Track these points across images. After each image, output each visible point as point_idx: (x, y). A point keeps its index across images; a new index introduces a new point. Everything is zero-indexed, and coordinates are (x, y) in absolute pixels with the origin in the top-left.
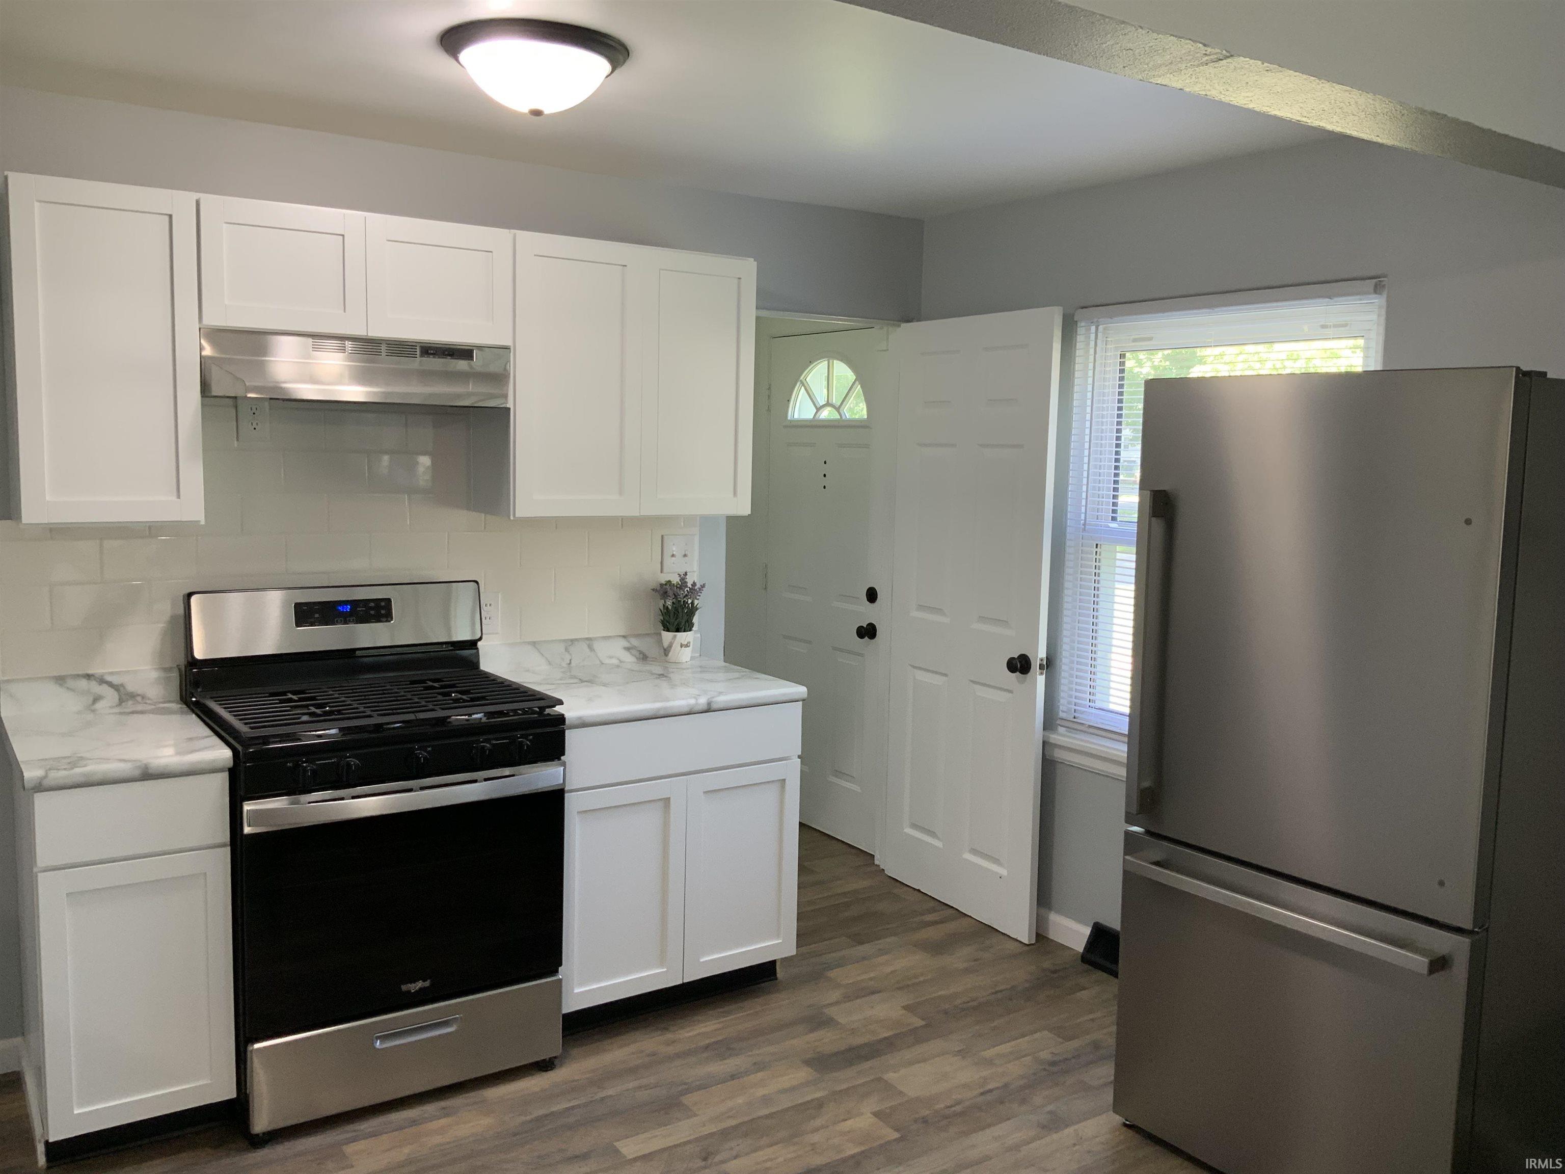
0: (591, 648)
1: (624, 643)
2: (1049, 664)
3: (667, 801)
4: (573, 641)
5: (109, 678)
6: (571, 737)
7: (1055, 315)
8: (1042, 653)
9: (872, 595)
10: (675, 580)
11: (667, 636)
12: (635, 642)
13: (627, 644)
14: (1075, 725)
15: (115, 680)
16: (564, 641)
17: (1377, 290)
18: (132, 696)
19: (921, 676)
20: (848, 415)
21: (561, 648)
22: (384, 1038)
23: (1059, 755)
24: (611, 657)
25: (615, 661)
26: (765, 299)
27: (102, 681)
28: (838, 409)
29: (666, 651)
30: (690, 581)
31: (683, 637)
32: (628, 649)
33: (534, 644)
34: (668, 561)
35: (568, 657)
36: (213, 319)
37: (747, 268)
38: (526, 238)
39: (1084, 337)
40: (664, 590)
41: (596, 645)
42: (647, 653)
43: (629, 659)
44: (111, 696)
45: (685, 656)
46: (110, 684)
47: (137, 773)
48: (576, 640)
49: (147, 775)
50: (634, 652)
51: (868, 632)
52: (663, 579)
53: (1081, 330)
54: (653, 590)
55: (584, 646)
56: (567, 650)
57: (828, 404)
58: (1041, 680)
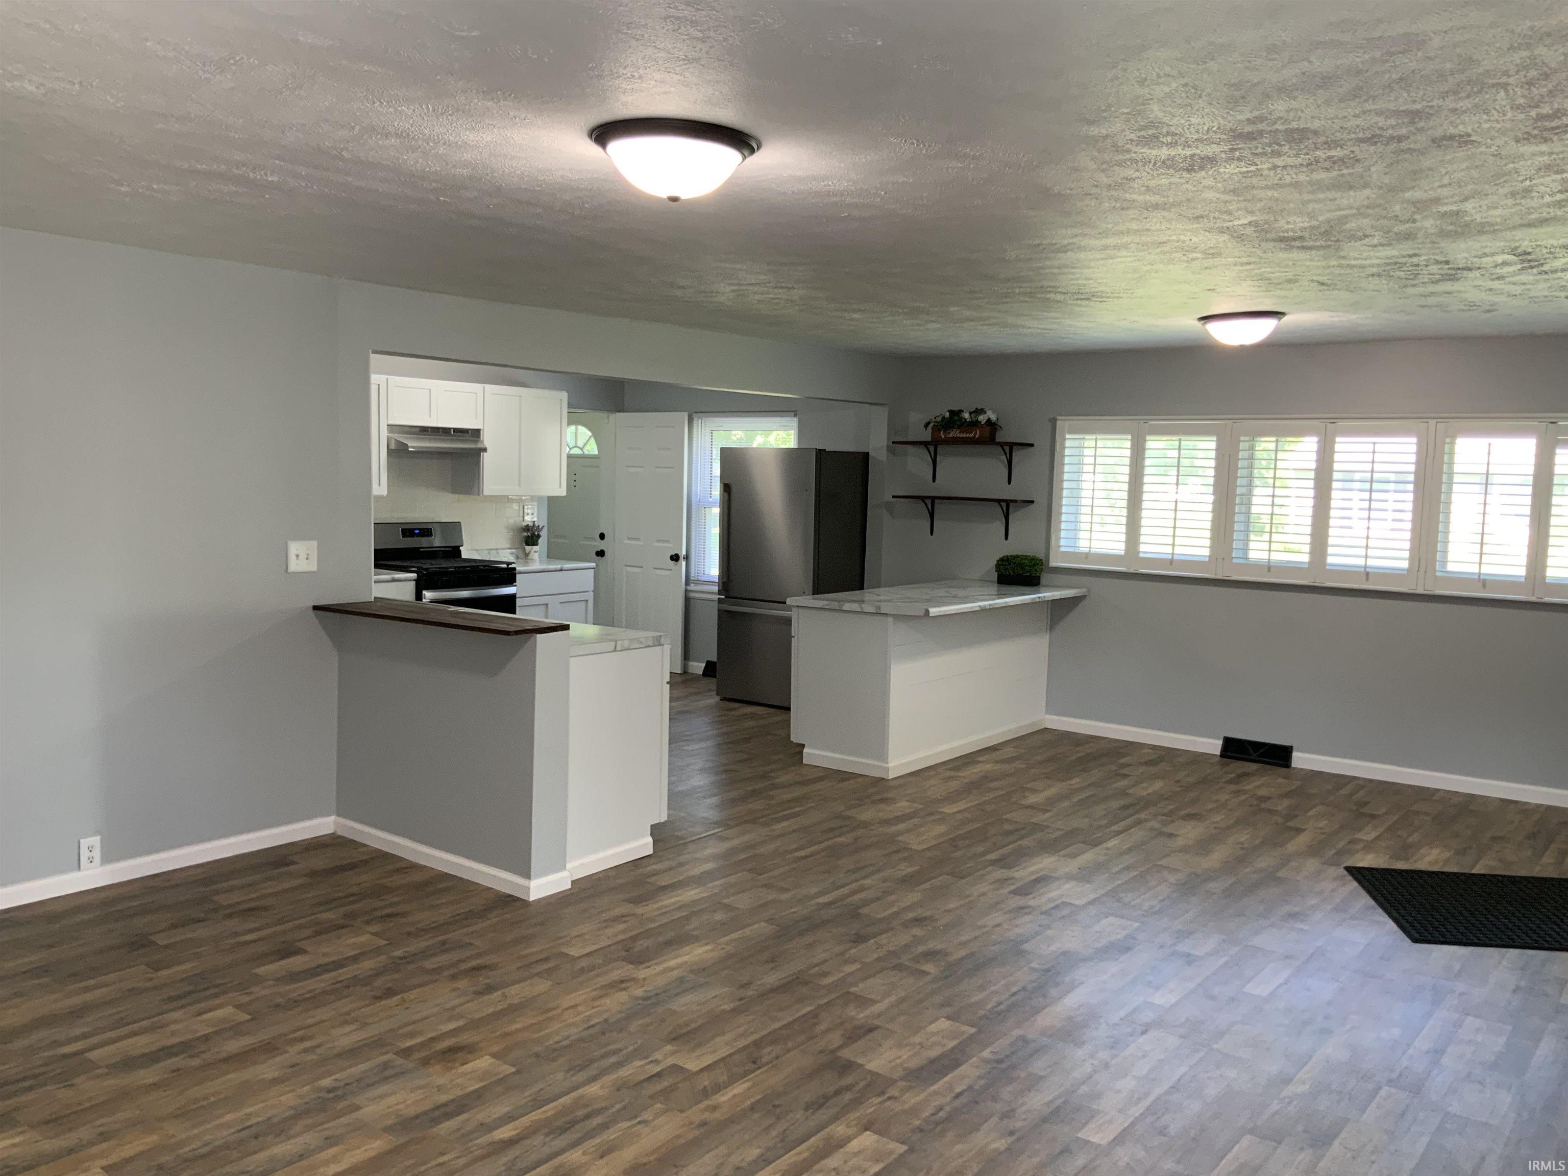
0: (497, 553)
2: (687, 558)
3: (547, 605)
4: (491, 550)
6: (518, 576)
7: (685, 415)
8: (684, 553)
9: (602, 536)
10: (531, 524)
11: (528, 548)
12: (514, 551)
13: (511, 552)
14: (698, 582)
16: (488, 550)
17: (795, 415)
19: (629, 569)
20: (586, 452)
23: (692, 595)
26: (570, 405)
28: (582, 449)
29: (527, 555)
30: (537, 524)
31: (535, 548)
32: (511, 554)
33: (476, 550)
34: (527, 517)
35: (489, 556)
36: (391, 422)
37: (564, 395)
38: (487, 386)
39: (697, 423)
40: (527, 528)
41: (500, 552)
42: (519, 556)
43: (512, 558)
45: (536, 556)
47: (391, 579)
49: (394, 580)
50: (514, 555)
51: (601, 554)
52: (525, 524)
53: (695, 422)
54: (521, 529)
55: (495, 552)
56: (489, 553)
57: (576, 447)
58: (684, 563)
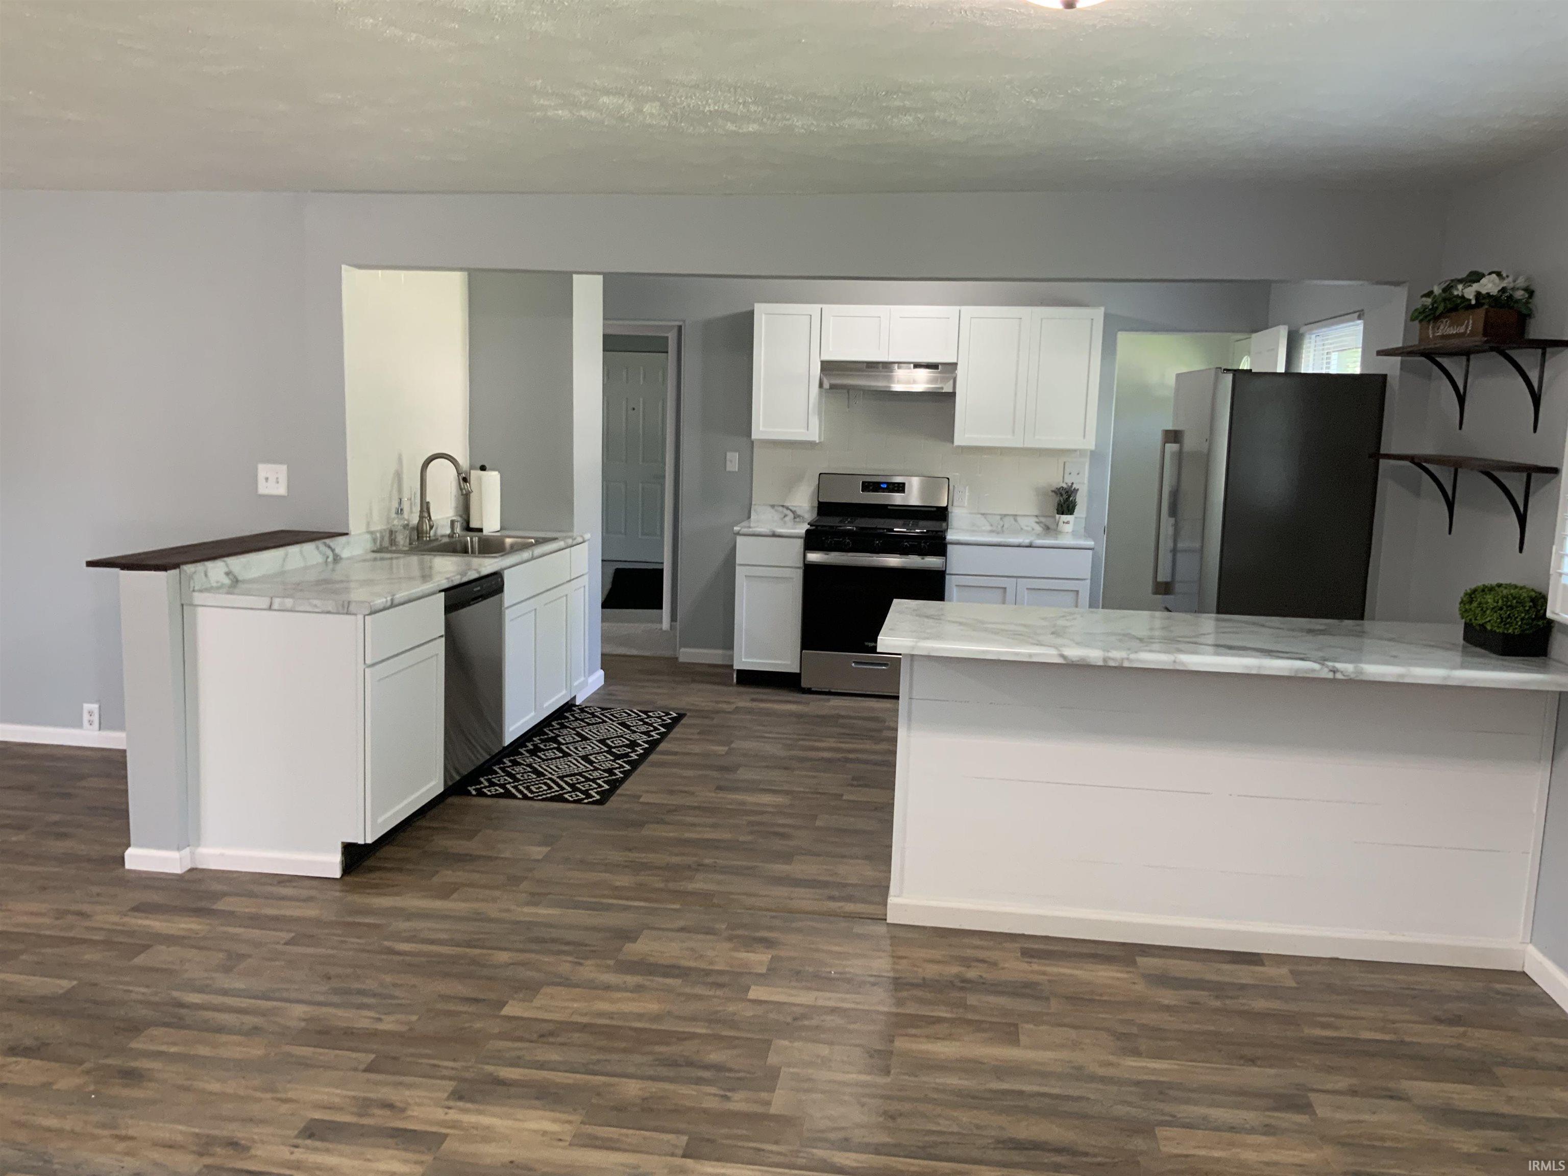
0: (1016, 520)
1: (1036, 519)
3: (1005, 589)
4: (1005, 515)
5: (791, 508)
6: (949, 547)
10: (1066, 486)
12: (1043, 520)
13: (1037, 520)
15: (793, 509)
16: (1000, 515)
17: (1359, 318)
18: (799, 516)
21: (999, 517)
22: (856, 663)
24: (1027, 526)
25: (1029, 529)
27: (788, 508)
29: (1060, 526)
30: (1074, 486)
31: (1068, 518)
32: (1037, 523)
33: (983, 514)
34: (1066, 476)
35: (1001, 523)
37: (1099, 314)
39: (1307, 340)
40: (1059, 492)
41: (1019, 519)
42: (1050, 526)
43: (1038, 529)
44: (791, 515)
45: (1068, 528)
46: (791, 510)
47: (770, 533)
48: (1008, 515)
49: (774, 535)
50: (1042, 525)
52: (1059, 486)
53: (1305, 338)
54: (1052, 491)
55: (1012, 519)
56: (1001, 519)
